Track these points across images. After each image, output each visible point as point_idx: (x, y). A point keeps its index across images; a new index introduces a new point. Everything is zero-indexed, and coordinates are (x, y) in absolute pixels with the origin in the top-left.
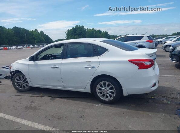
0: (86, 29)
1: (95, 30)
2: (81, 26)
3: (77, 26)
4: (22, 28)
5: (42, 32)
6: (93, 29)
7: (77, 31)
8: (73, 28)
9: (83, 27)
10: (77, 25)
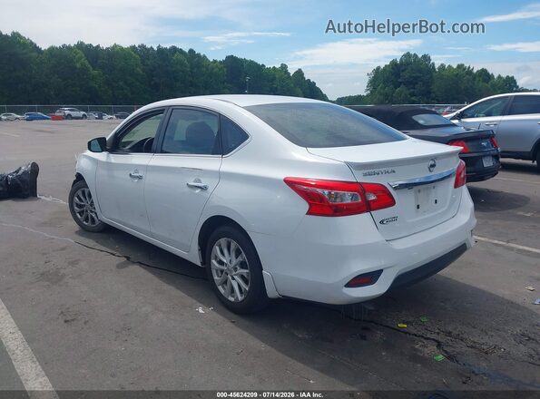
0: (437, 66)
1: (469, 72)
2: (420, 56)
3: (408, 55)
4: (248, 59)
5: (299, 73)
6: (460, 66)
7: (403, 71)
8: (394, 63)
9: (426, 58)
10: (408, 53)
